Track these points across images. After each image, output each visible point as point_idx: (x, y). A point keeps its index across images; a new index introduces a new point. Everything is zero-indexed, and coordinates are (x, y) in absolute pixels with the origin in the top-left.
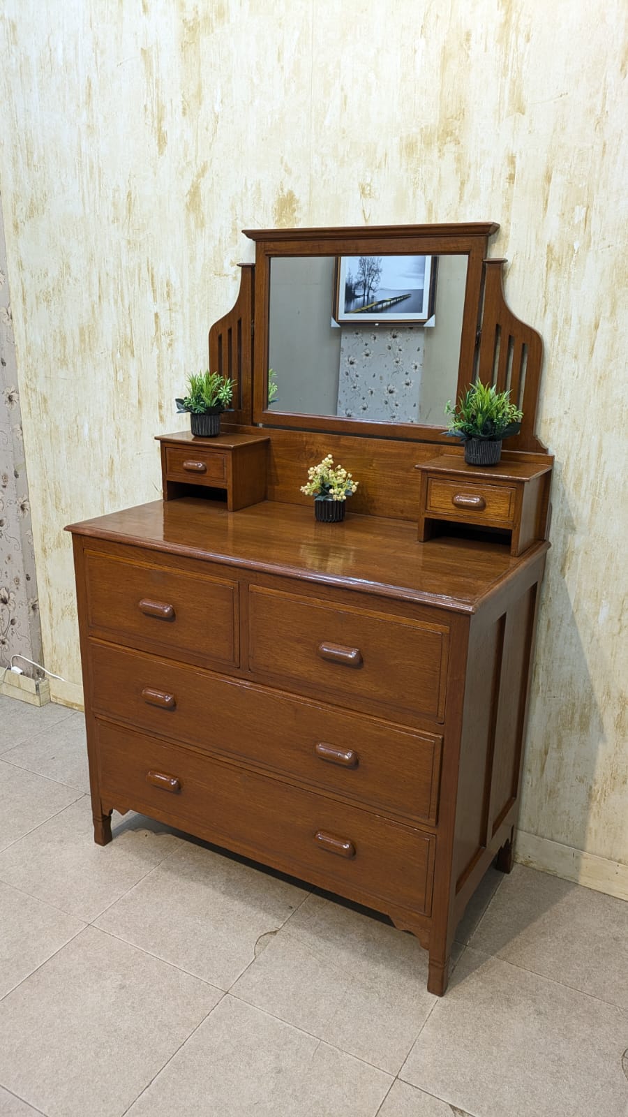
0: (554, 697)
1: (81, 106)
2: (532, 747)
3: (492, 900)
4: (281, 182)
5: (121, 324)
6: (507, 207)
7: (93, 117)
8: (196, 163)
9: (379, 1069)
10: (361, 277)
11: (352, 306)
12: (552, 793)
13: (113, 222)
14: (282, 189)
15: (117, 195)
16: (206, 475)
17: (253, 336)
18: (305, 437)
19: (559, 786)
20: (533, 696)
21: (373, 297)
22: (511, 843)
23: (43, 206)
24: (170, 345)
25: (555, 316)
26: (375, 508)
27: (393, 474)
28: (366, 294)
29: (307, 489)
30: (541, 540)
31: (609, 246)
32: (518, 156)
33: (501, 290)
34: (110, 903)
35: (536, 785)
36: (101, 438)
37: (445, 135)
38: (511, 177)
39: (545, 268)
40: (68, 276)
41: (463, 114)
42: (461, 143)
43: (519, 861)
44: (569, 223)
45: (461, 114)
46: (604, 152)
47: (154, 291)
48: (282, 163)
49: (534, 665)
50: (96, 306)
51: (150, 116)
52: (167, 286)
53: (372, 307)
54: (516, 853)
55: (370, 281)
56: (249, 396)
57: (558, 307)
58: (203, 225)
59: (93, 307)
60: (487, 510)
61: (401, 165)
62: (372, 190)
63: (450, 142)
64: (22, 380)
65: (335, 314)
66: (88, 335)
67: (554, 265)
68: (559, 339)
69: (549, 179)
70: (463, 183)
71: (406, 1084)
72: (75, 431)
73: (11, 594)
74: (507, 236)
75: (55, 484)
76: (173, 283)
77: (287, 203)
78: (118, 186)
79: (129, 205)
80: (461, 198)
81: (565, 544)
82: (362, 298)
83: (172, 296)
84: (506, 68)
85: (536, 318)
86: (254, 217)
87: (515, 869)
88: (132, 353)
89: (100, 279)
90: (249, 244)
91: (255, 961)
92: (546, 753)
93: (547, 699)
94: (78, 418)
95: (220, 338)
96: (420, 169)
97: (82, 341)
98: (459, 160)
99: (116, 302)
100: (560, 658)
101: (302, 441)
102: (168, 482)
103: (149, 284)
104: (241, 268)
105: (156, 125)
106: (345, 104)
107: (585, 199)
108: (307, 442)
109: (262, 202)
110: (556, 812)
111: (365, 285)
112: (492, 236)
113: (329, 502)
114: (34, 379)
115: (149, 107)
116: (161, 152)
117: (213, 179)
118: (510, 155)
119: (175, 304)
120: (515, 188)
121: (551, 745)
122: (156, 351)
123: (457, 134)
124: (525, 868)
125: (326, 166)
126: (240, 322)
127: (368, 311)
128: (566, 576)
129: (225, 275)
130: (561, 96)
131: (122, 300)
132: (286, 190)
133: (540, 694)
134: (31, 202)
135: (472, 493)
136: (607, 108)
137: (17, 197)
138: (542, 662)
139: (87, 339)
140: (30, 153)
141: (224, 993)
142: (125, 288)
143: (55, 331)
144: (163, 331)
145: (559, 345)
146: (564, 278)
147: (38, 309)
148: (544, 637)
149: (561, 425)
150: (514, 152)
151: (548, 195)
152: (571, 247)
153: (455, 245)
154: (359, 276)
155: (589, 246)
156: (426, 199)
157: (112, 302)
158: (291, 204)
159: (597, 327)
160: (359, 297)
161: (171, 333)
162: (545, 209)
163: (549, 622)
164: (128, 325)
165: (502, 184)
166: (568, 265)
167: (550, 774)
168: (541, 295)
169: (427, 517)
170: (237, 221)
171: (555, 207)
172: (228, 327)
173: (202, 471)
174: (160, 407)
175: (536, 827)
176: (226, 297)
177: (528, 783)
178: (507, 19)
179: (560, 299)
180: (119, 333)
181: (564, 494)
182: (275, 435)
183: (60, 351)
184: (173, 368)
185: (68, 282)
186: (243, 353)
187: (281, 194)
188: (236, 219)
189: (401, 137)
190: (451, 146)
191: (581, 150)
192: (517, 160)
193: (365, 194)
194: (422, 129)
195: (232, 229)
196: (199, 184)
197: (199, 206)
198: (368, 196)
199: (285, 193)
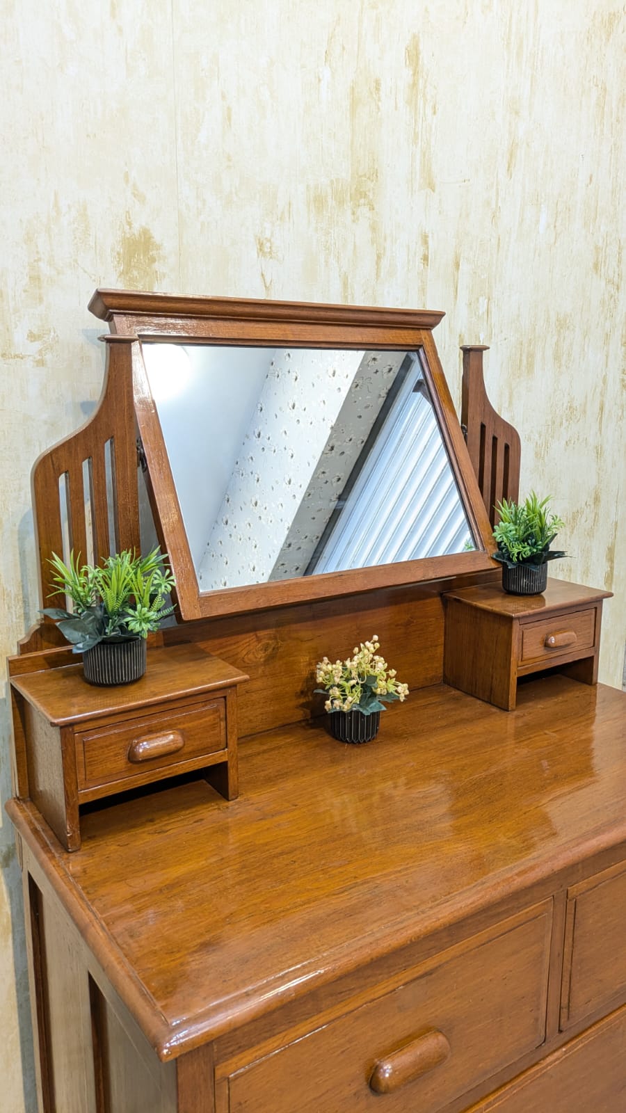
4: (128, 212)
6: (423, 290)
14: (130, 224)
31: (505, 339)
32: (430, 235)
37: (359, 196)
38: (426, 258)
41: (377, 176)
42: (374, 208)
44: (477, 314)
45: (374, 175)
46: (499, 246)
48: (127, 181)
60: (574, 643)
61: (309, 221)
62: (274, 249)
63: (364, 205)
69: (457, 265)
70: (379, 257)
77: (140, 246)
80: (378, 274)
84: (416, 136)
86: (76, 261)
96: (332, 231)
98: (374, 229)
106: (229, 119)
107: (486, 292)
109: (91, 239)
118: (423, 234)
120: (429, 271)
123: (371, 197)
125: (204, 201)
130: (464, 181)
132: (136, 226)
136: (499, 203)
150: (427, 230)
151: (457, 282)
152: (479, 338)
156: (340, 269)
158: (148, 250)
162: (457, 298)
165: (417, 264)
170: (41, 264)
171: (464, 297)
172: (82, 457)
178: (414, 81)
187: (128, 231)
188: (39, 260)
189: (308, 186)
190: (364, 210)
191: (481, 241)
192: (430, 240)
193: (263, 252)
194: (332, 182)
195: (30, 278)
198: (269, 256)
199: (136, 231)
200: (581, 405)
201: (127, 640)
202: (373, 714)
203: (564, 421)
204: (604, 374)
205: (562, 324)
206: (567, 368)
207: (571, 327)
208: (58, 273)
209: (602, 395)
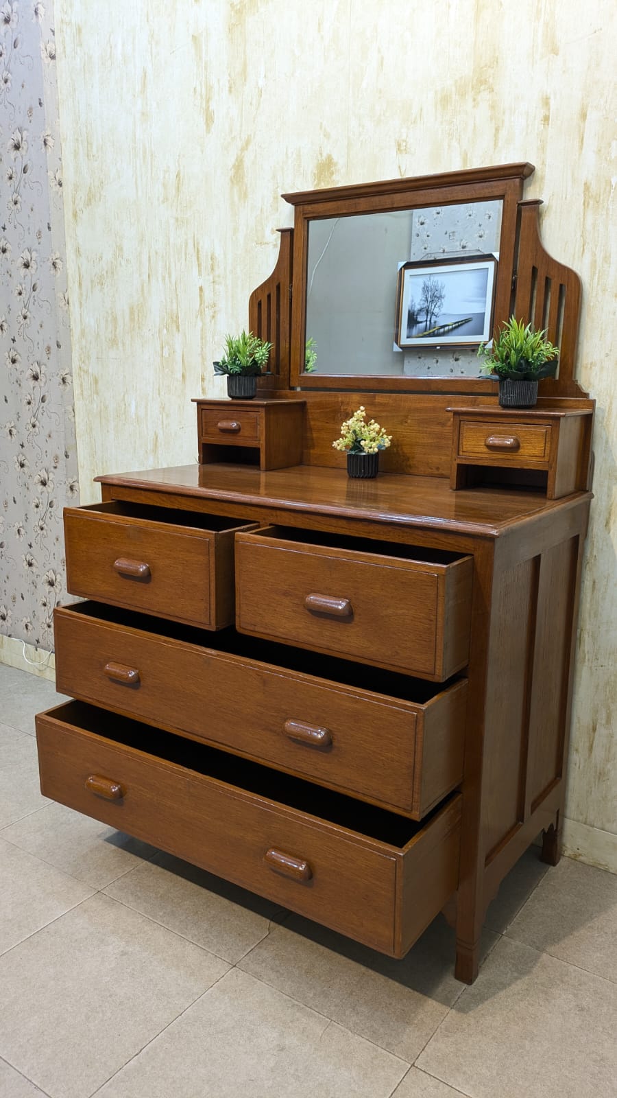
0: (602, 666)
1: (136, 95)
2: (579, 722)
3: (535, 891)
4: (320, 147)
5: (168, 300)
6: (543, 149)
7: (147, 104)
8: (240, 137)
9: (394, 1055)
10: (423, 304)
11: (415, 331)
12: (601, 775)
13: (163, 202)
14: (321, 154)
15: (167, 177)
16: (239, 434)
17: (291, 300)
18: (341, 397)
19: (609, 766)
20: (579, 665)
21: (435, 322)
22: (556, 830)
23: (100, 193)
24: (213, 317)
26: (410, 466)
27: (429, 430)
28: (429, 319)
29: (339, 444)
30: (582, 490)
32: (552, 97)
33: (537, 231)
34: (123, 872)
35: (584, 767)
36: (146, 415)
37: (479, 85)
38: (546, 119)
39: (583, 207)
40: (120, 258)
41: (497, 62)
42: (495, 91)
43: (566, 854)
44: (606, 159)
45: (495, 63)
47: (199, 265)
48: (321, 128)
49: (579, 630)
50: (145, 285)
51: (199, 97)
52: (211, 259)
53: (434, 332)
54: (563, 845)
55: (433, 307)
56: (287, 361)
57: (596, 246)
58: (246, 195)
59: (143, 286)
60: (521, 451)
61: (436, 119)
62: (408, 146)
63: (484, 90)
64: (76, 363)
65: (397, 338)
66: (137, 313)
67: (591, 203)
68: (598, 278)
69: (584, 116)
70: (497, 130)
71: (424, 1074)
72: (123, 409)
73: (58, 576)
74: (542, 178)
75: (102, 464)
76: (217, 255)
77: (327, 166)
78: (169, 167)
79: (178, 184)
80: (496, 145)
81: (609, 496)
82: (424, 324)
83: (216, 268)
84: (539, 12)
85: (574, 259)
86: (293, 182)
87: (563, 862)
88: (178, 327)
89: (149, 257)
90: (289, 208)
91: (269, 936)
92: (594, 729)
93: (594, 669)
94: (126, 396)
95: (260, 304)
96: (455, 120)
97: (132, 320)
98: (493, 107)
99: (164, 279)
100: (607, 622)
101: (338, 402)
102: (203, 444)
103: (194, 259)
104: (280, 233)
105: (204, 106)
106: (382, 65)
108: (342, 402)
109: (302, 169)
110: (606, 797)
111: (427, 311)
112: (528, 179)
113: (361, 456)
114: (87, 362)
115: (198, 89)
116: (208, 131)
117: (256, 151)
118: (545, 97)
119: (219, 276)
120: (550, 129)
121: (599, 721)
122: (200, 324)
123: (491, 82)
124: (573, 861)
125: (363, 126)
126: (278, 287)
127: (430, 335)
128: (611, 533)
129: (266, 242)
130: (595, 32)
131: (170, 277)
132: (325, 155)
133: (586, 664)
134: (90, 191)
135: (506, 434)
137: (76, 187)
138: (588, 627)
139: (136, 318)
140: (90, 144)
141: (231, 966)
142: (173, 265)
143: (107, 312)
144: (206, 304)
145: (598, 284)
146: (602, 215)
147: (92, 292)
148: (589, 599)
149: (602, 368)
150: (548, 94)
151: (583, 132)
152: (609, 183)
153: (490, 190)
154: (422, 303)
156: (461, 149)
157: (160, 279)
158: (330, 167)
160: (421, 322)
161: (214, 305)
162: (581, 148)
163: (594, 582)
164: (174, 301)
165: (536, 126)
166: (606, 201)
167: (599, 753)
168: (579, 234)
169: (460, 463)
170: (278, 189)
171: (591, 144)
172: (267, 293)
173: (236, 430)
174: (203, 380)
175: (585, 816)
176: (265, 264)
177: (576, 764)
179: (598, 237)
180: (166, 309)
181: (607, 442)
182: (311, 398)
183: (112, 332)
184: (216, 340)
185: (121, 264)
186: (281, 317)
187: (320, 159)
188: (277, 187)
189: (436, 91)
190: (485, 94)
192: (552, 102)
193: (401, 150)
194: (456, 81)
195: (274, 198)
196: (243, 157)
197: (242, 178)
198: (404, 152)
199: (324, 158)
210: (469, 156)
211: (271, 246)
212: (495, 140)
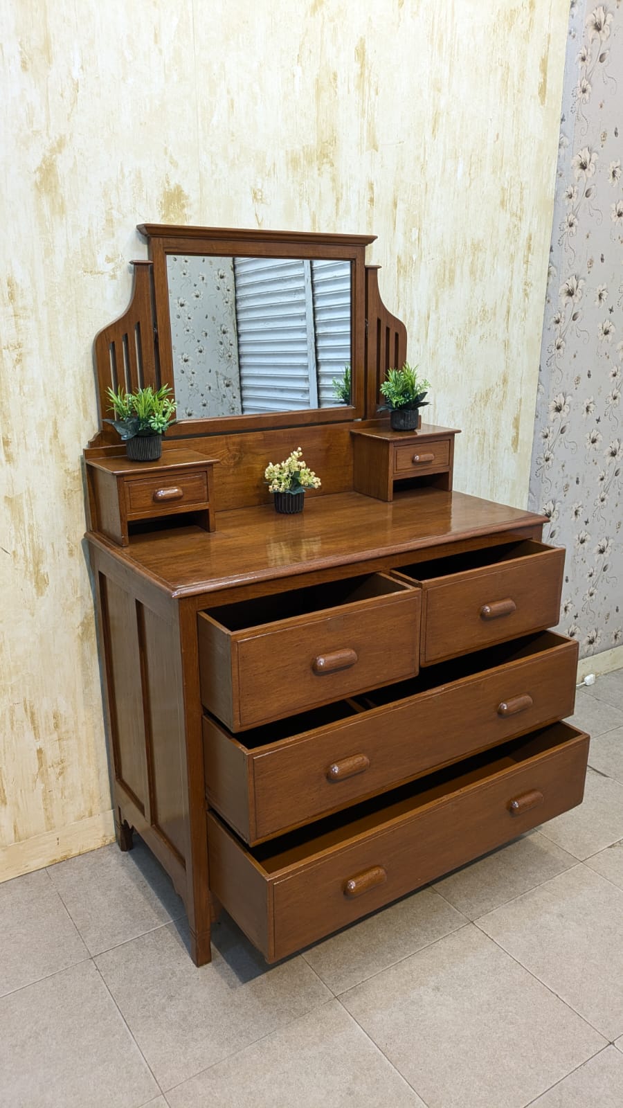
4: (167, 174)
6: (371, 224)
8: (47, 134)
14: (168, 182)
24: (19, 361)
25: (405, 310)
31: (432, 259)
32: (375, 184)
37: (322, 157)
39: (397, 274)
41: (335, 142)
42: (335, 166)
44: (409, 240)
48: (166, 153)
52: (8, 285)
58: (62, 210)
61: (288, 176)
62: (263, 196)
63: (327, 163)
67: (402, 271)
69: (395, 205)
70: (338, 201)
76: (19, 281)
77: (175, 197)
80: (337, 213)
83: (17, 297)
84: (363, 111)
86: (134, 208)
95: (112, 347)
96: (304, 183)
98: (334, 180)
106: (233, 107)
107: (418, 224)
109: (144, 193)
117: (75, 157)
118: (370, 183)
120: (374, 209)
123: (331, 157)
125: (216, 165)
126: (138, 326)
129: (99, 273)
130: (400, 142)
132: (172, 183)
136: (427, 158)
146: (408, 281)
150: (372, 180)
151: (395, 219)
152: (411, 258)
153: (340, 253)
155: (421, 258)
156: (310, 210)
158: (179, 200)
159: (428, 318)
161: (20, 346)
162: (395, 228)
165: (365, 204)
166: (410, 272)
170: (113, 211)
171: (400, 227)
173: (178, 497)
178: (362, 71)
179: (407, 297)
187: (167, 187)
188: (112, 208)
189: (287, 151)
190: (327, 167)
191: (413, 186)
192: (375, 188)
193: (257, 199)
194: (304, 147)
195: (107, 220)
196: (55, 161)
197: (55, 187)
198: (260, 201)
199: (172, 187)
200: (492, 309)
201: (151, 434)
202: (298, 494)
203: (479, 321)
204: (510, 285)
205: (476, 248)
206: (481, 280)
207: (484, 250)
208: (124, 217)
209: (508, 301)
210: (317, 217)
211: (107, 277)
212: (337, 209)
